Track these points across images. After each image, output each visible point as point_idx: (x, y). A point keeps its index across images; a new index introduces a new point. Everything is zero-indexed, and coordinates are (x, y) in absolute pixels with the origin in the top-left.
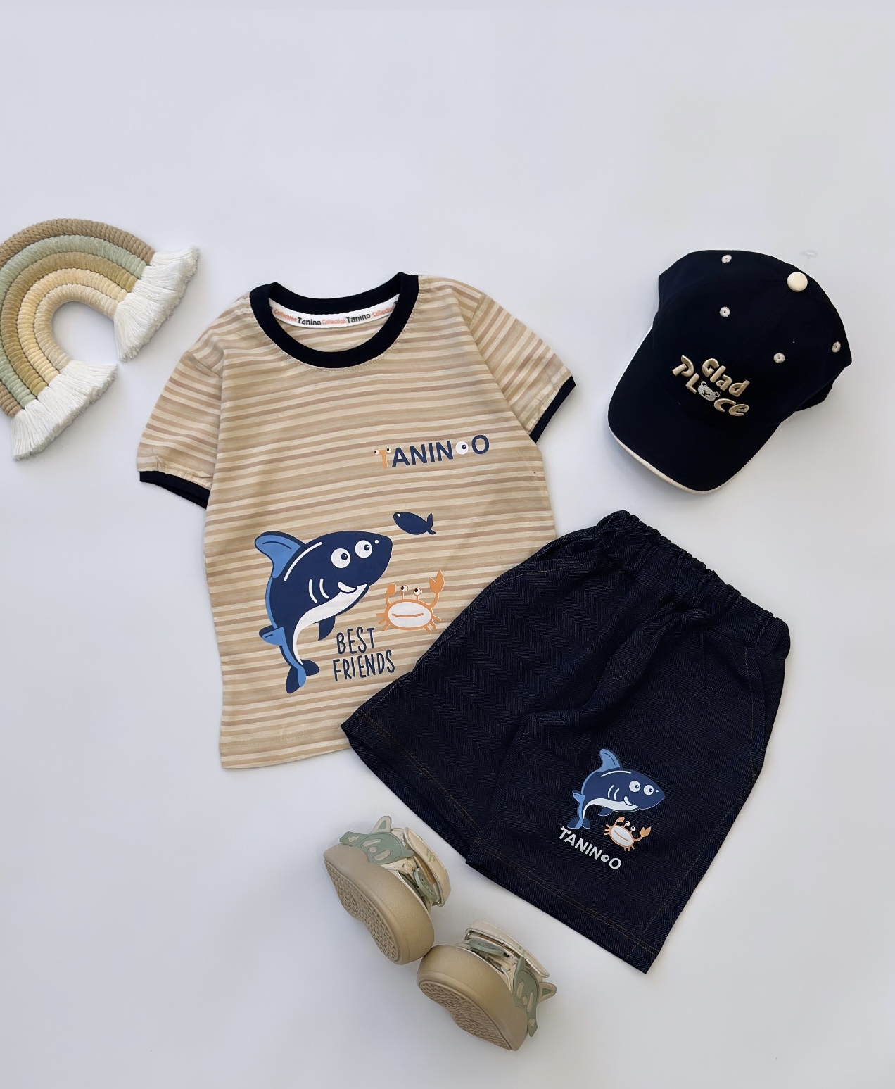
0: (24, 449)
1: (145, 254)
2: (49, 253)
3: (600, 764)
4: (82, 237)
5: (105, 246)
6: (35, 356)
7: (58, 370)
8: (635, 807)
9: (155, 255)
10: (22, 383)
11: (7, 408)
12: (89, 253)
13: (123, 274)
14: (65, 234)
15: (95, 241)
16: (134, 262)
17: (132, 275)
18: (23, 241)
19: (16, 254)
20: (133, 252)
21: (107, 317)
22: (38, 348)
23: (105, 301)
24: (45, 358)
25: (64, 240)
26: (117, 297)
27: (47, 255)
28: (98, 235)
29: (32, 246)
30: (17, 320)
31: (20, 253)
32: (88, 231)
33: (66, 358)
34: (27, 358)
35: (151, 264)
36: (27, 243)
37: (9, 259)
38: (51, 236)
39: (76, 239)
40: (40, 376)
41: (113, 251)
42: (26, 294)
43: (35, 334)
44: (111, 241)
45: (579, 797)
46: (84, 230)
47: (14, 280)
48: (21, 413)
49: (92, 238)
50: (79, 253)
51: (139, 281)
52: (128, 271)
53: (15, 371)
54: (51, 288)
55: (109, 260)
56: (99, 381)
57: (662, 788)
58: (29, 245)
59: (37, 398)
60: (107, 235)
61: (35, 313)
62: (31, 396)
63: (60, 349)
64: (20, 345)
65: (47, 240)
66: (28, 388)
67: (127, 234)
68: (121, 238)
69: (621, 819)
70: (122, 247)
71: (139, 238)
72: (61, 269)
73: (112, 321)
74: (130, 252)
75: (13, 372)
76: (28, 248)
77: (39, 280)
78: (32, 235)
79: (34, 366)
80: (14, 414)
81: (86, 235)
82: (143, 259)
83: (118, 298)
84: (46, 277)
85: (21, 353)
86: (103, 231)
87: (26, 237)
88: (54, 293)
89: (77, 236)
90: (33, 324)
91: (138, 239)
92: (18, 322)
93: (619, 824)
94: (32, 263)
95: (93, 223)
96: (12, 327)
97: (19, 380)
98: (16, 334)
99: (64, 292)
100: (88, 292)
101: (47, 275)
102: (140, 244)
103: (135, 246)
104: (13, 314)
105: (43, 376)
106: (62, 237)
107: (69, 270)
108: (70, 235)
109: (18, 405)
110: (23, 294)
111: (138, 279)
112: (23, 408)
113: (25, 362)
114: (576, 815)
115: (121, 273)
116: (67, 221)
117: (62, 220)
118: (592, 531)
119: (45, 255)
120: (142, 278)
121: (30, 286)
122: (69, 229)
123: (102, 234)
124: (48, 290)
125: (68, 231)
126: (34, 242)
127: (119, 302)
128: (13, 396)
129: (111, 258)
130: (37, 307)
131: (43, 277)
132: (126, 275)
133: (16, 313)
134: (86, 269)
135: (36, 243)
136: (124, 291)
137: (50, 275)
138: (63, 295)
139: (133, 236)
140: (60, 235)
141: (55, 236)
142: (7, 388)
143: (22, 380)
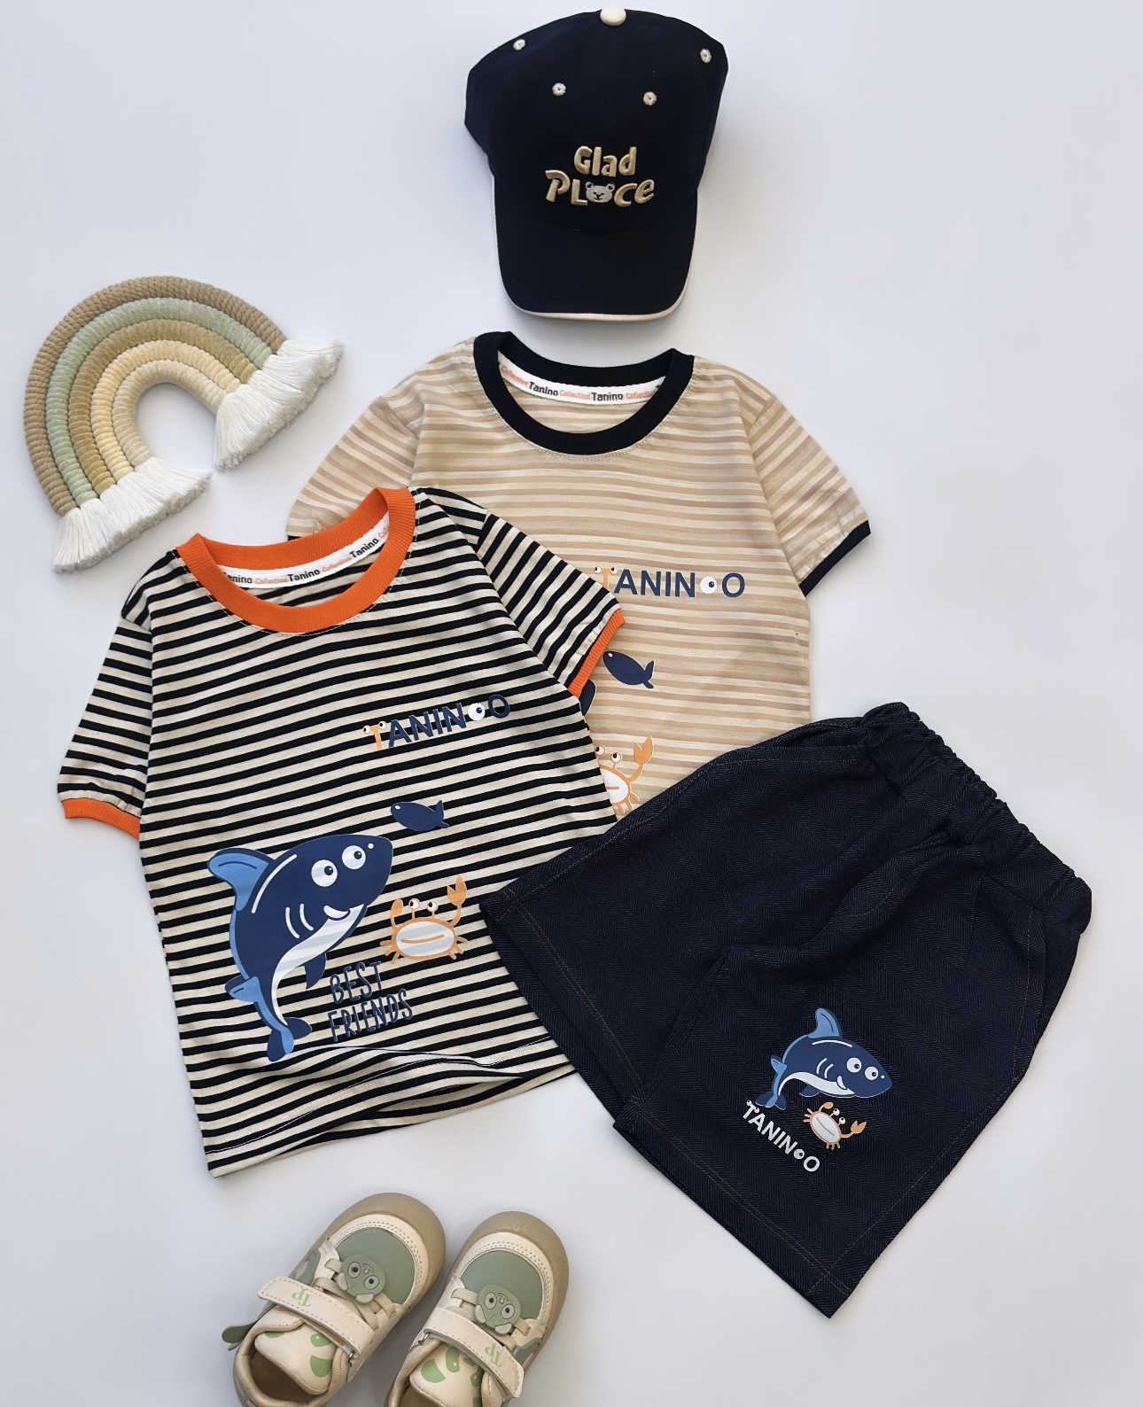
0: (69, 557)
1: (273, 339)
2: (149, 316)
3: (813, 1026)
4: (197, 304)
5: (224, 320)
6: (107, 442)
7: (133, 467)
8: (849, 1092)
9: (286, 343)
10: (83, 475)
11: (58, 503)
12: (201, 326)
13: (241, 359)
14: (175, 297)
15: (212, 312)
16: (257, 346)
17: (252, 362)
18: (120, 296)
19: (108, 310)
20: (258, 333)
21: (208, 409)
22: (112, 433)
23: (209, 389)
24: (119, 448)
25: (174, 303)
26: (226, 386)
27: (148, 319)
28: (218, 306)
29: (130, 304)
30: (92, 394)
31: (113, 311)
32: (206, 297)
33: (145, 453)
34: (96, 443)
35: (278, 353)
36: (125, 300)
37: (97, 315)
38: (157, 296)
39: (189, 306)
40: (108, 470)
41: (233, 327)
42: (111, 362)
43: (112, 415)
44: (232, 315)
45: (778, 1066)
46: (201, 296)
47: (99, 342)
48: (74, 512)
49: (209, 307)
50: (188, 323)
51: (258, 371)
52: (247, 357)
53: (77, 458)
54: (144, 361)
55: (226, 339)
56: (182, 487)
57: (890, 1074)
58: (126, 302)
59: (99, 497)
60: (229, 307)
61: (118, 389)
62: (92, 493)
63: (140, 440)
64: (91, 426)
65: (150, 300)
66: (90, 482)
67: (255, 310)
68: (247, 313)
69: (829, 1105)
70: (245, 325)
71: (269, 318)
72: (162, 339)
73: (215, 416)
74: (255, 333)
75: (75, 459)
76: (125, 305)
77: (131, 347)
78: (134, 291)
79: (104, 455)
80: (66, 511)
81: (203, 302)
82: (269, 345)
83: (228, 389)
84: (141, 346)
85: (89, 436)
86: (225, 301)
87: (124, 292)
88: (147, 368)
89: (191, 302)
90: (113, 402)
91: (267, 319)
92: (93, 396)
93: (824, 1110)
94: (126, 326)
95: (214, 289)
96: (84, 401)
97: (81, 470)
98: (88, 411)
99: (160, 369)
100: (191, 374)
101: (142, 343)
102: (269, 326)
103: (262, 327)
104: (88, 385)
105: (112, 470)
106: (171, 299)
107: (172, 342)
108: (182, 299)
109: (73, 502)
110: (107, 363)
111: (259, 369)
112: (79, 507)
113: (92, 448)
114: (770, 1088)
115: (237, 357)
116: (181, 280)
117: (174, 279)
118: (856, 722)
119: (144, 318)
120: (264, 368)
121: (118, 354)
122: (182, 291)
123: (223, 304)
124: (139, 363)
125: (180, 293)
126: (134, 300)
127: (228, 393)
128: (68, 489)
129: (228, 336)
130: (121, 382)
131: (136, 345)
132: (243, 361)
133: (93, 385)
134: (194, 345)
135: (136, 301)
136: (237, 380)
137: (146, 344)
138: (158, 373)
139: (262, 314)
140: (168, 296)
141: (162, 297)
142: (62, 478)
143: (84, 471)
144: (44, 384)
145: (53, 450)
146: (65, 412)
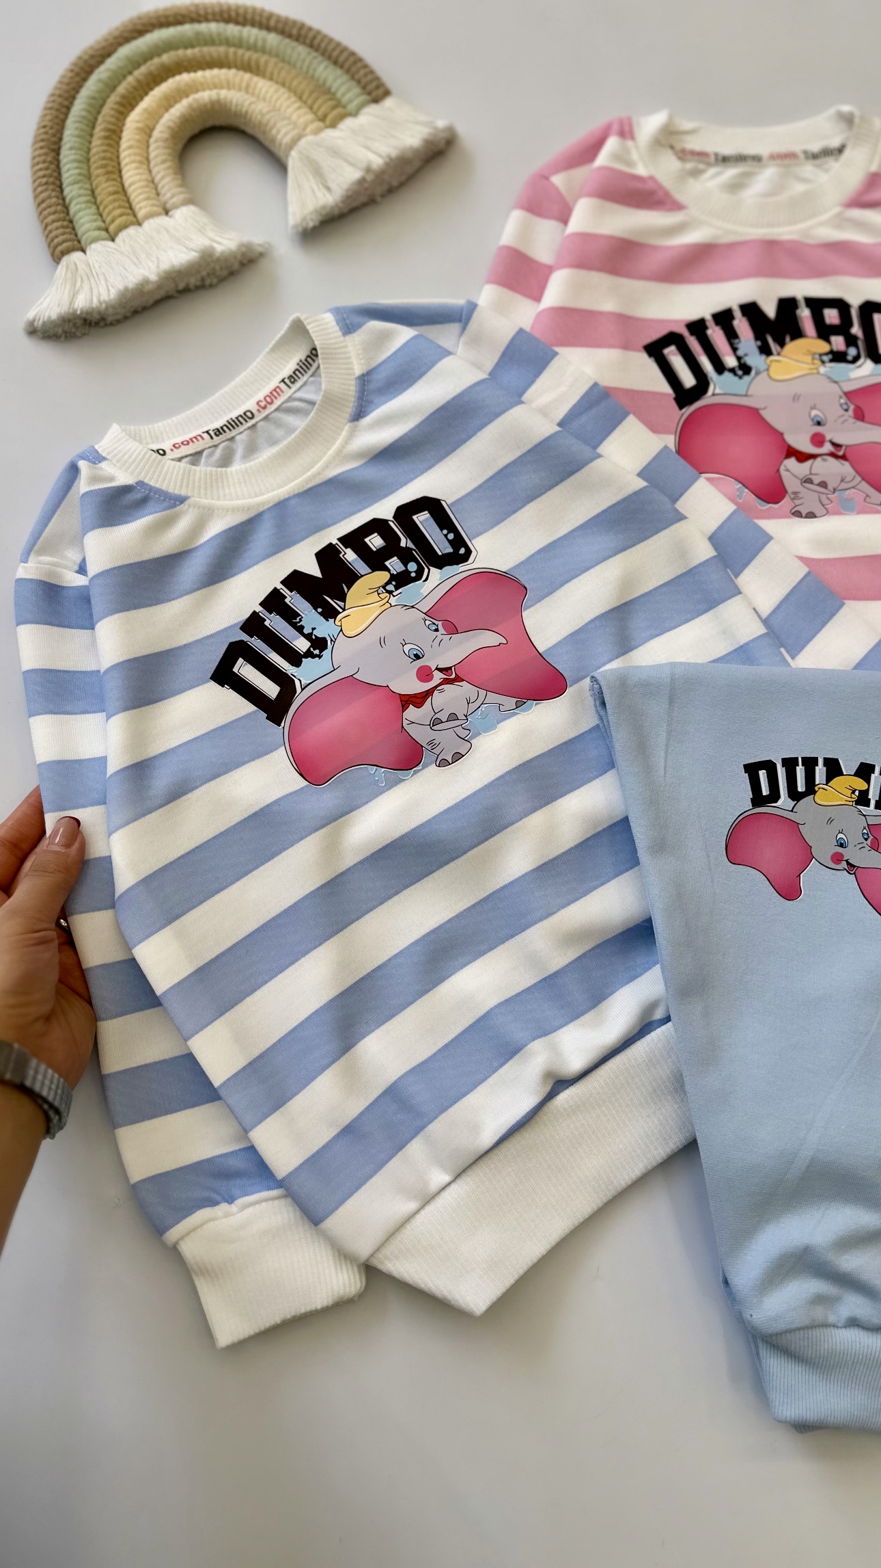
1: (376, 91)
2: (218, 42)
6: (132, 175)
7: (165, 210)
9: (390, 98)
10: (94, 210)
11: (56, 241)
12: (283, 62)
15: (300, 49)
16: (351, 92)
17: (341, 107)
20: (356, 77)
23: (282, 133)
24: (151, 184)
25: (253, 33)
26: (305, 128)
27: (214, 44)
28: (308, 42)
32: (293, 32)
33: (186, 197)
34: (120, 176)
35: (380, 105)
38: (230, 22)
39: (272, 39)
40: (129, 205)
41: (326, 72)
43: (148, 147)
44: (326, 51)
47: (148, 60)
48: (76, 256)
49: (296, 43)
50: (266, 56)
51: (352, 119)
52: (336, 101)
53: (93, 190)
59: (113, 240)
61: (160, 118)
62: (104, 234)
66: (104, 222)
67: (357, 55)
68: (345, 57)
70: (341, 67)
73: (284, 167)
74: (352, 78)
75: (89, 192)
79: (128, 189)
80: (64, 254)
82: (367, 93)
83: (307, 130)
84: (200, 72)
85: (113, 166)
88: (205, 96)
89: (274, 34)
94: (185, 47)
96: (114, 125)
97: (92, 205)
98: (117, 138)
99: (221, 100)
101: (203, 69)
102: (371, 74)
103: (362, 72)
105: (137, 211)
106: (248, 28)
107: (243, 73)
108: (262, 30)
109: (76, 243)
111: (351, 116)
112: (84, 251)
115: (324, 98)
119: (209, 43)
120: (359, 116)
121: (169, 77)
123: (315, 42)
124: (195, 90)
125: (261, 23)
126: (200, 21)
127: (303, 137)
128: (73, 230)
129: (316, 76)
130: (167, 108)
131: (195, 69)
132: (331, 104)
134: (271, 78)
135: (203, 23)
136: (321, 124)
138: (218, 104)
142: (68, 213)
143: (98, 208)
144: (66, 103)
145: (63, 179)
146: (88, 137)
